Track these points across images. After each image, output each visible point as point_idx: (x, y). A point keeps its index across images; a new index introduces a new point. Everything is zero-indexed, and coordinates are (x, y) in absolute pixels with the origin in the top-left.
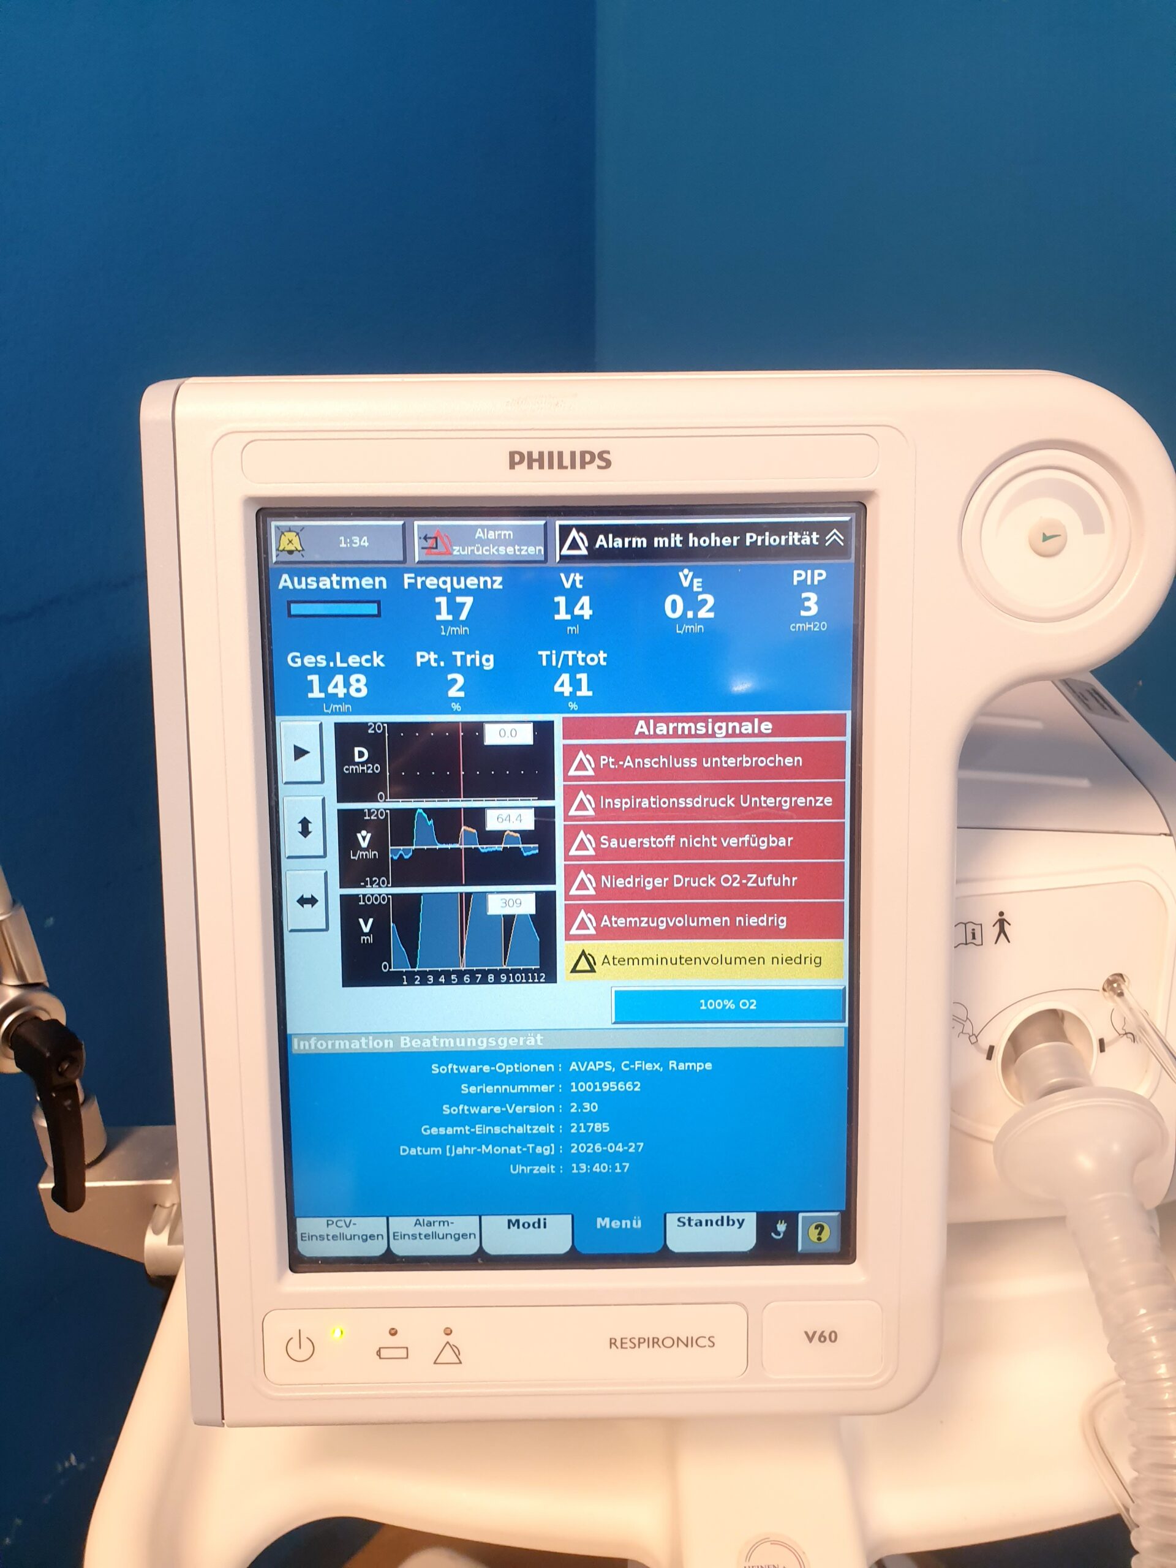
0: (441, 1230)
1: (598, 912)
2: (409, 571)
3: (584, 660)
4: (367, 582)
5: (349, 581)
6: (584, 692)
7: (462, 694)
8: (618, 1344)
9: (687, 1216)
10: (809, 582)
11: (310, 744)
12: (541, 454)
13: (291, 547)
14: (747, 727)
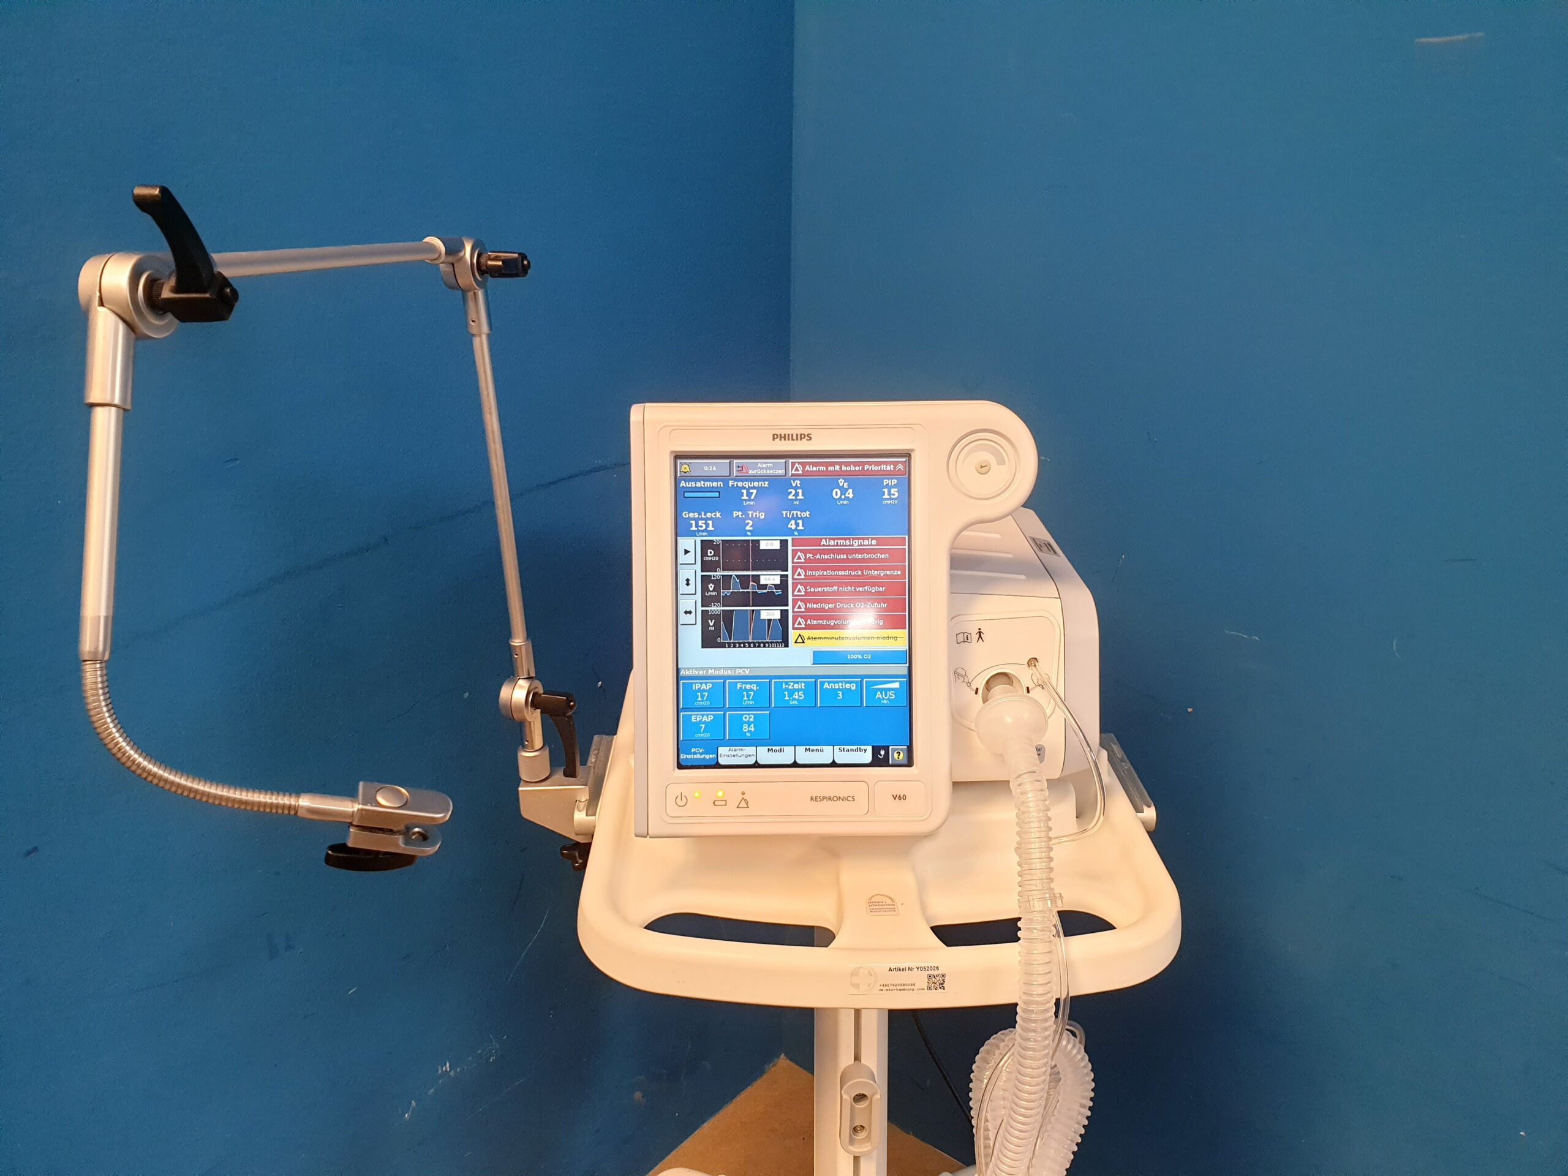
0: (740, 753)
1: (806, 618)
2: (732, 480)
3: (800, 515)
4: (715, 484)
5: (708, 484)
6: (801, 527)
7: (751, 528)
8: (814, 799)
9: (842, 747)
10: (890, 484)
11: (691, 549)
12: (785, 435)
13: (685, 471)
14: (866, 542)
